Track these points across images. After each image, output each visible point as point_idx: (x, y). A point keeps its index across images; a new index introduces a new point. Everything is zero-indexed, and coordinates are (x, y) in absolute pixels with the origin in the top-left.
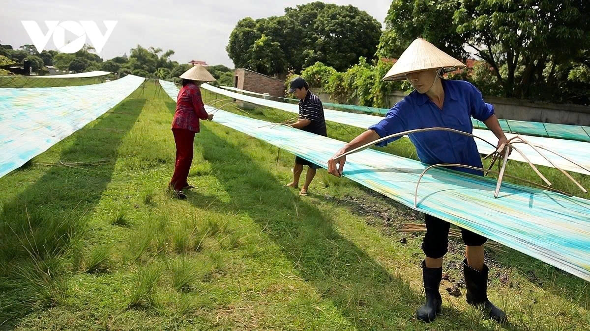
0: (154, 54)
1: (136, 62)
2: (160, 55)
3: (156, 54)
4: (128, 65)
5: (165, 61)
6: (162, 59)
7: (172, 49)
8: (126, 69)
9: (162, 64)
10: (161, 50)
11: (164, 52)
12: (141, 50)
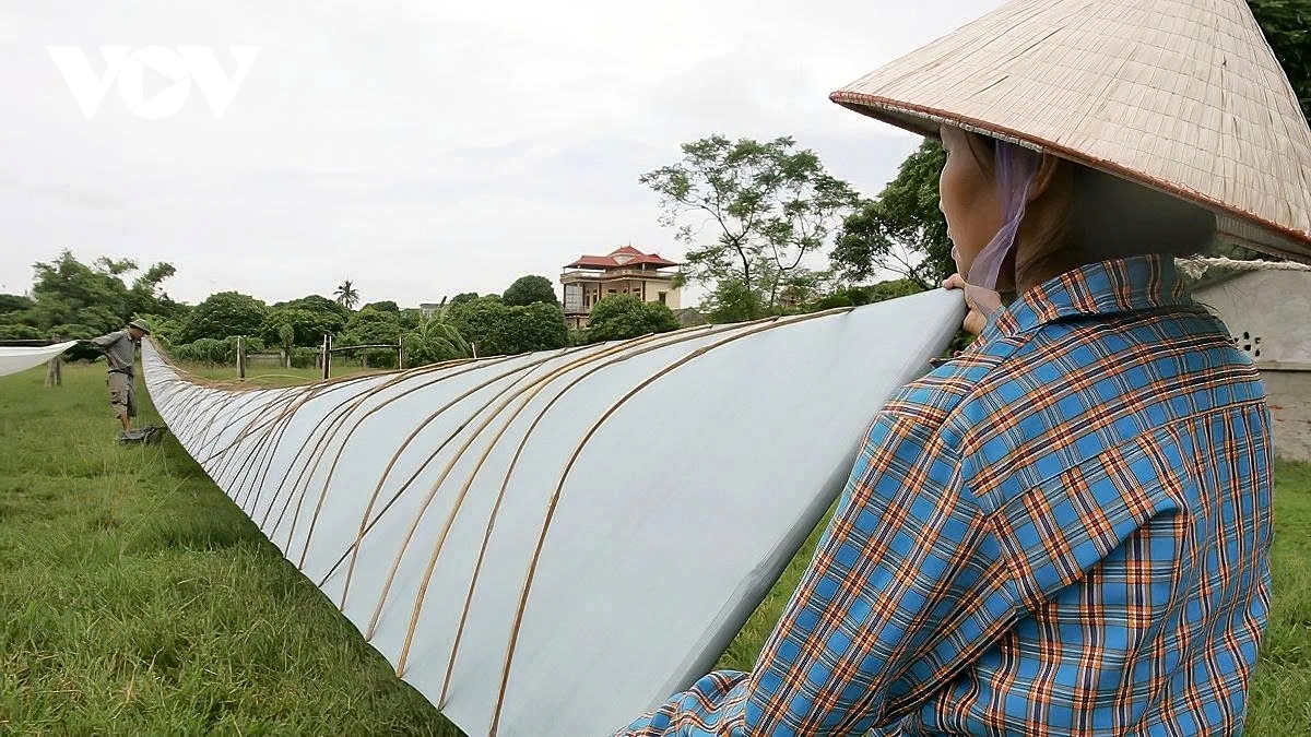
0: (111, 276)
1: (55, 305)
2: (129, 280)
3: (119, 276)
4: (28, 315)
5: (148, 294)
6: (137, 289)
7: (164, 261)
8: (21, 328)
9: (140, 302)
10: (133, 266)
11: (144, 270)
12: (70, 267)
